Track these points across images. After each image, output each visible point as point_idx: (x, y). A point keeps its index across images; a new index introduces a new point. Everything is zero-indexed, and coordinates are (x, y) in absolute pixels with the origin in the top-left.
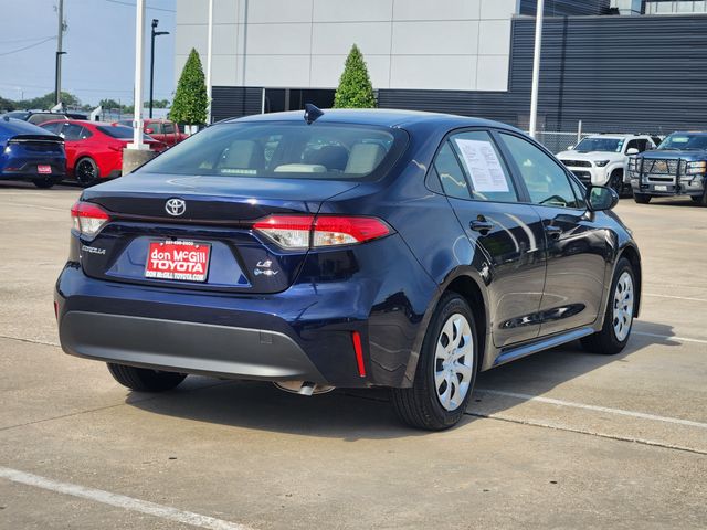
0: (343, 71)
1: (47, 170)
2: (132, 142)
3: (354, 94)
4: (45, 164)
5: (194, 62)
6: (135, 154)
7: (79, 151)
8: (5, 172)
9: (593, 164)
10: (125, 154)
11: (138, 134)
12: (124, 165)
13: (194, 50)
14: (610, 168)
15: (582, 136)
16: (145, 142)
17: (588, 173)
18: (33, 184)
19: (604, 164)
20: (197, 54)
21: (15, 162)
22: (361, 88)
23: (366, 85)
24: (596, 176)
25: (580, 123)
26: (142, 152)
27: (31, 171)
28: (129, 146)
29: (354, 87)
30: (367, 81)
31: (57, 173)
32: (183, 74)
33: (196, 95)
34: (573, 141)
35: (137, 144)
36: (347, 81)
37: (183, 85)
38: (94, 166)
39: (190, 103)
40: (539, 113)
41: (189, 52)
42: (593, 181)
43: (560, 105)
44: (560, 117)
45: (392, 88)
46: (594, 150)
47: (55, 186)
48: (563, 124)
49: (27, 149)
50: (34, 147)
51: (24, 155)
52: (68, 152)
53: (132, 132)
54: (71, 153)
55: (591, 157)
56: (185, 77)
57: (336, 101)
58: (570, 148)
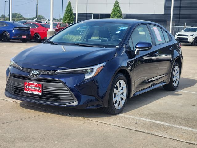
0: (113, 8)
1: (25, 37)
2: (50, 29)
3: (116, 14)
4: (24, 35)
5: (69, 5)
6: (51, 33)
7: (35, 32)
8: (12, 38)
9: (189, 36)
10: (48, 32)
11: (51, 26)
12: (47, 36)
13: (69, 2)
14: (194, 37)
15: (186, 27)
16: (54, 29)
17: (187, 38)
18: (21, 41)
19: (192, 35)
20: (70, 3)
21: (16, 35)
22: (118, 13)
23: (120, 12)
24: (190, 39)
25: (185, 23)
26: (52, 32)
27: (20, 37)
28: (49, 30)
29: (116, 13)
30: (120, 10)
31: (28, 38)
32: (66, 9)
33: (70, 15)
34: (183, 28)
35: (51, 30)
36: (114, 11)
37: (66, 12)
38: (39, 36)
39: (68, 17)
40: (173, 21)
41: (68, 2)
42: (189, 41)
43: (179, 18)
44: (179, 21)
45: (130, 13)
46: (189, 31)
47: (28, 42)
48: (180, 24)
49: (19, 31)
50: (22, 30)
51: (18, 33)
52: (31, 32)
53: (50, 26)
54: (32, 32)
55: (189, 33)
56: (67, 10)
57: (111, 17)
58: (182, 31)
